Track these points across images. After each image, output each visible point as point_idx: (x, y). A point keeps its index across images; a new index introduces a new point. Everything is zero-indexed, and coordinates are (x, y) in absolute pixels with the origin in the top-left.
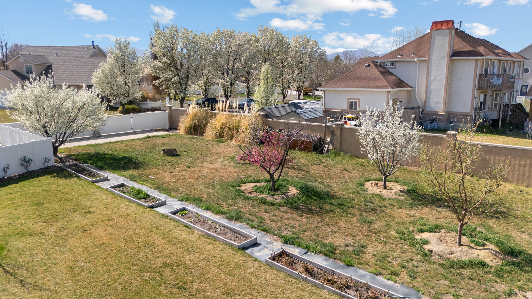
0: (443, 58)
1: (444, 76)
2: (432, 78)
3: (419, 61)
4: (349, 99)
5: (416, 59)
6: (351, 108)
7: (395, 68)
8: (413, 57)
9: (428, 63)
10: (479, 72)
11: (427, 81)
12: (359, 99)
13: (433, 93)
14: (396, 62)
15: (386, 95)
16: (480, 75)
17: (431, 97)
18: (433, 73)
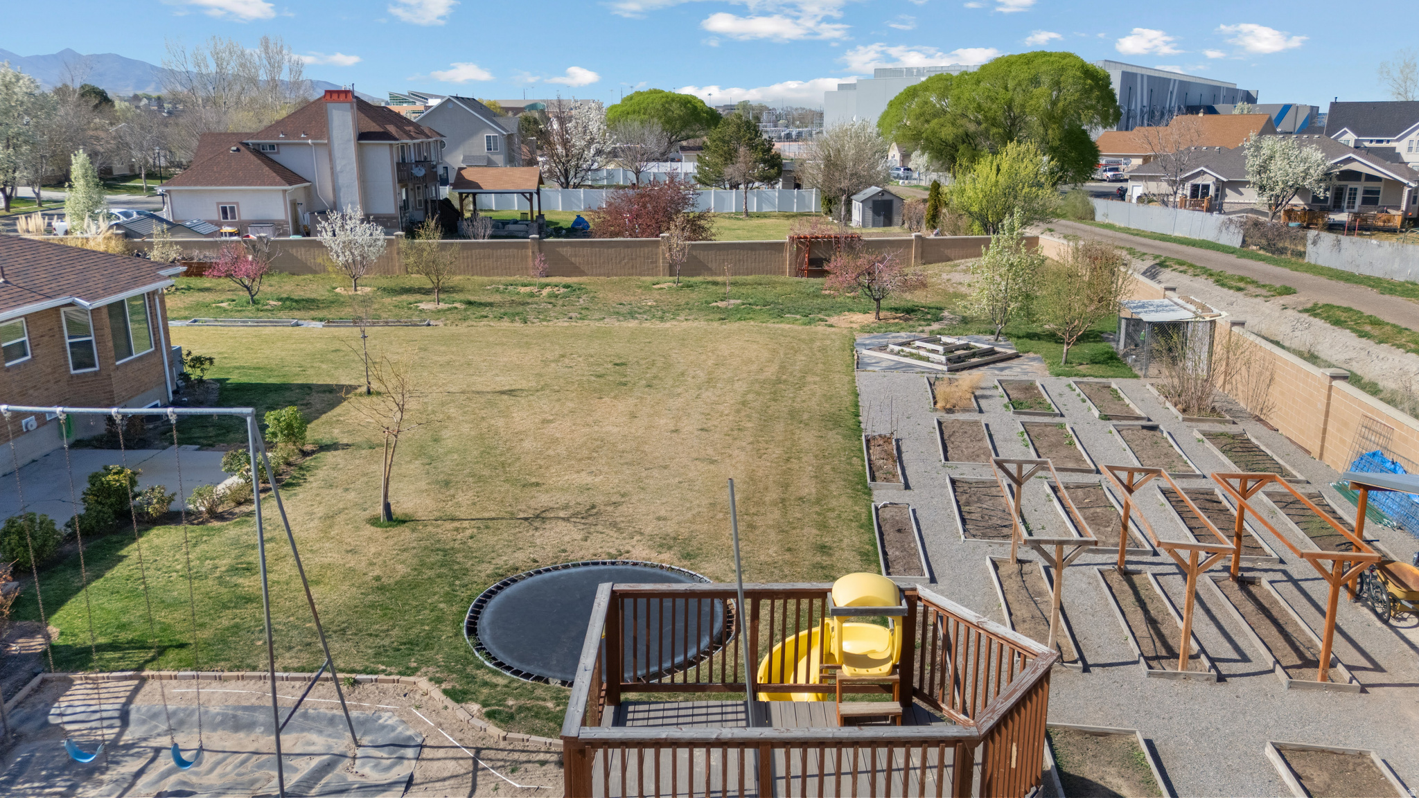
0: (349, 141)
1: (354, 165)
2: (338, 168)
3: (314, 144)
4: (218, 204)
5: (310, 141)
6: (225, 217)
7: (278, 153)
8: (304, 138)
9: (328, 147)
10: (395, 160)
11: (332, 173)
12: (237, 204)
13: (343, 190)
14: (278, 144)
15: (281, 195)
16: (398, 164)
17: (341, 194)
18: (338, 162)
